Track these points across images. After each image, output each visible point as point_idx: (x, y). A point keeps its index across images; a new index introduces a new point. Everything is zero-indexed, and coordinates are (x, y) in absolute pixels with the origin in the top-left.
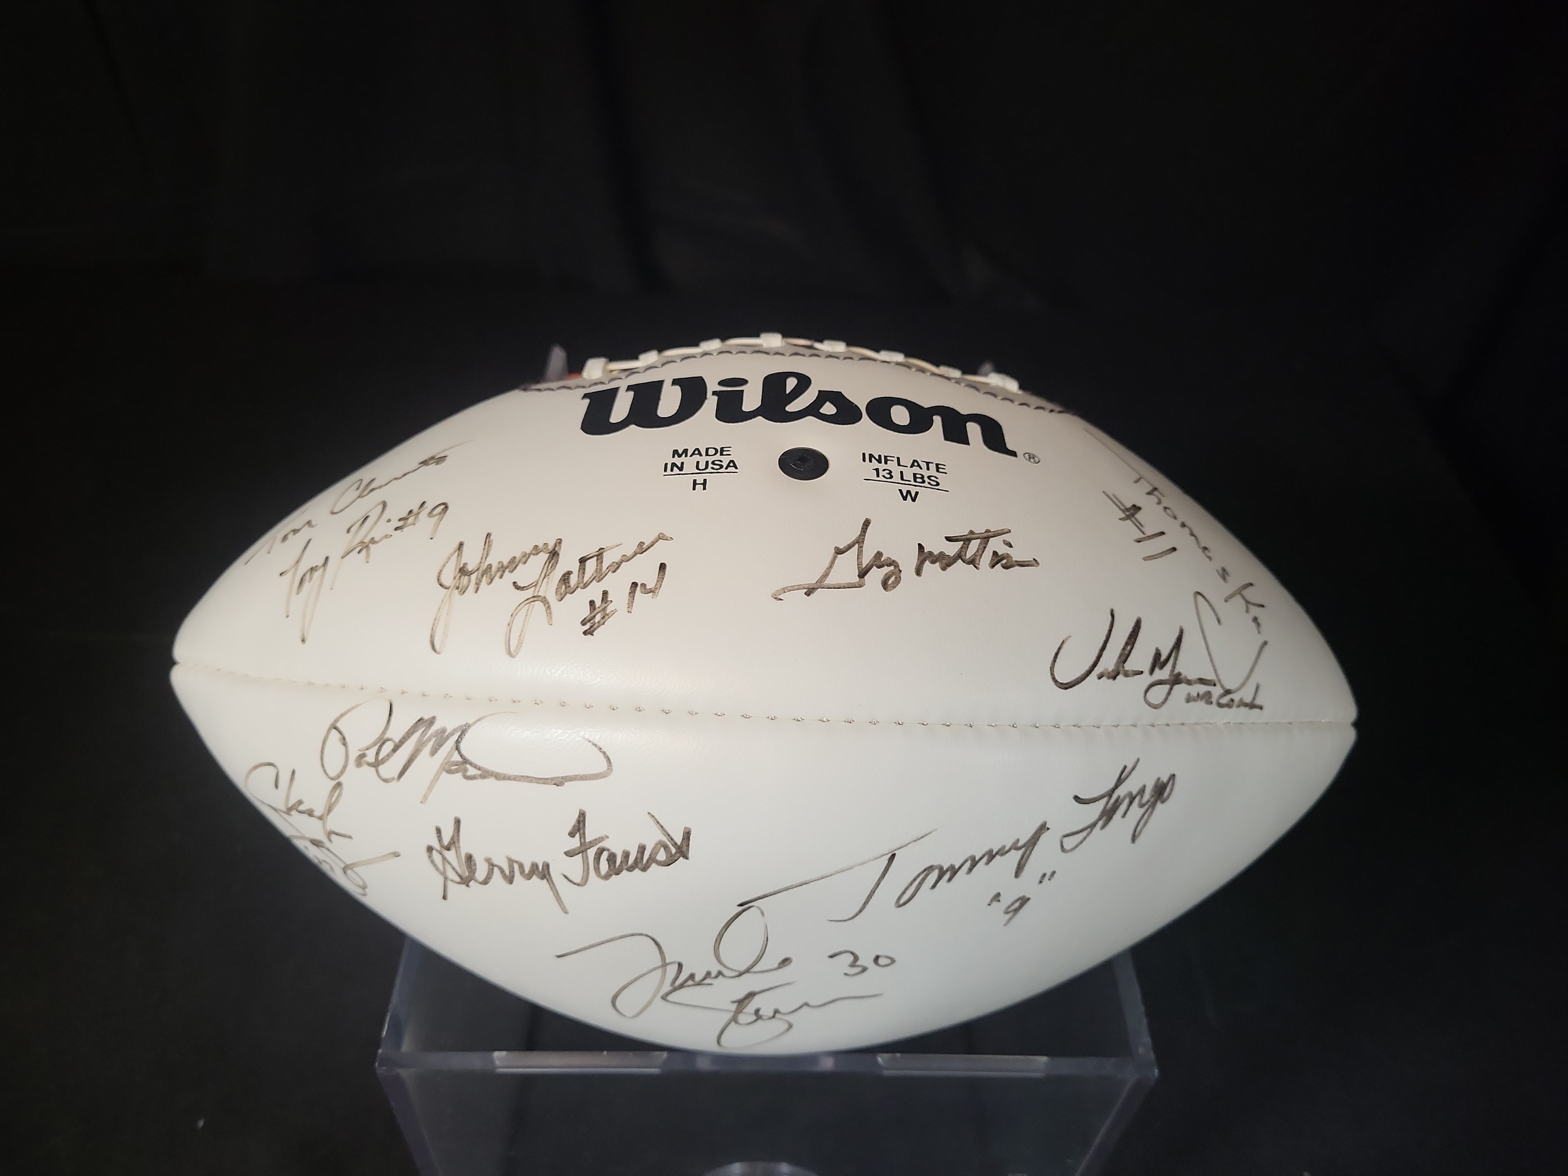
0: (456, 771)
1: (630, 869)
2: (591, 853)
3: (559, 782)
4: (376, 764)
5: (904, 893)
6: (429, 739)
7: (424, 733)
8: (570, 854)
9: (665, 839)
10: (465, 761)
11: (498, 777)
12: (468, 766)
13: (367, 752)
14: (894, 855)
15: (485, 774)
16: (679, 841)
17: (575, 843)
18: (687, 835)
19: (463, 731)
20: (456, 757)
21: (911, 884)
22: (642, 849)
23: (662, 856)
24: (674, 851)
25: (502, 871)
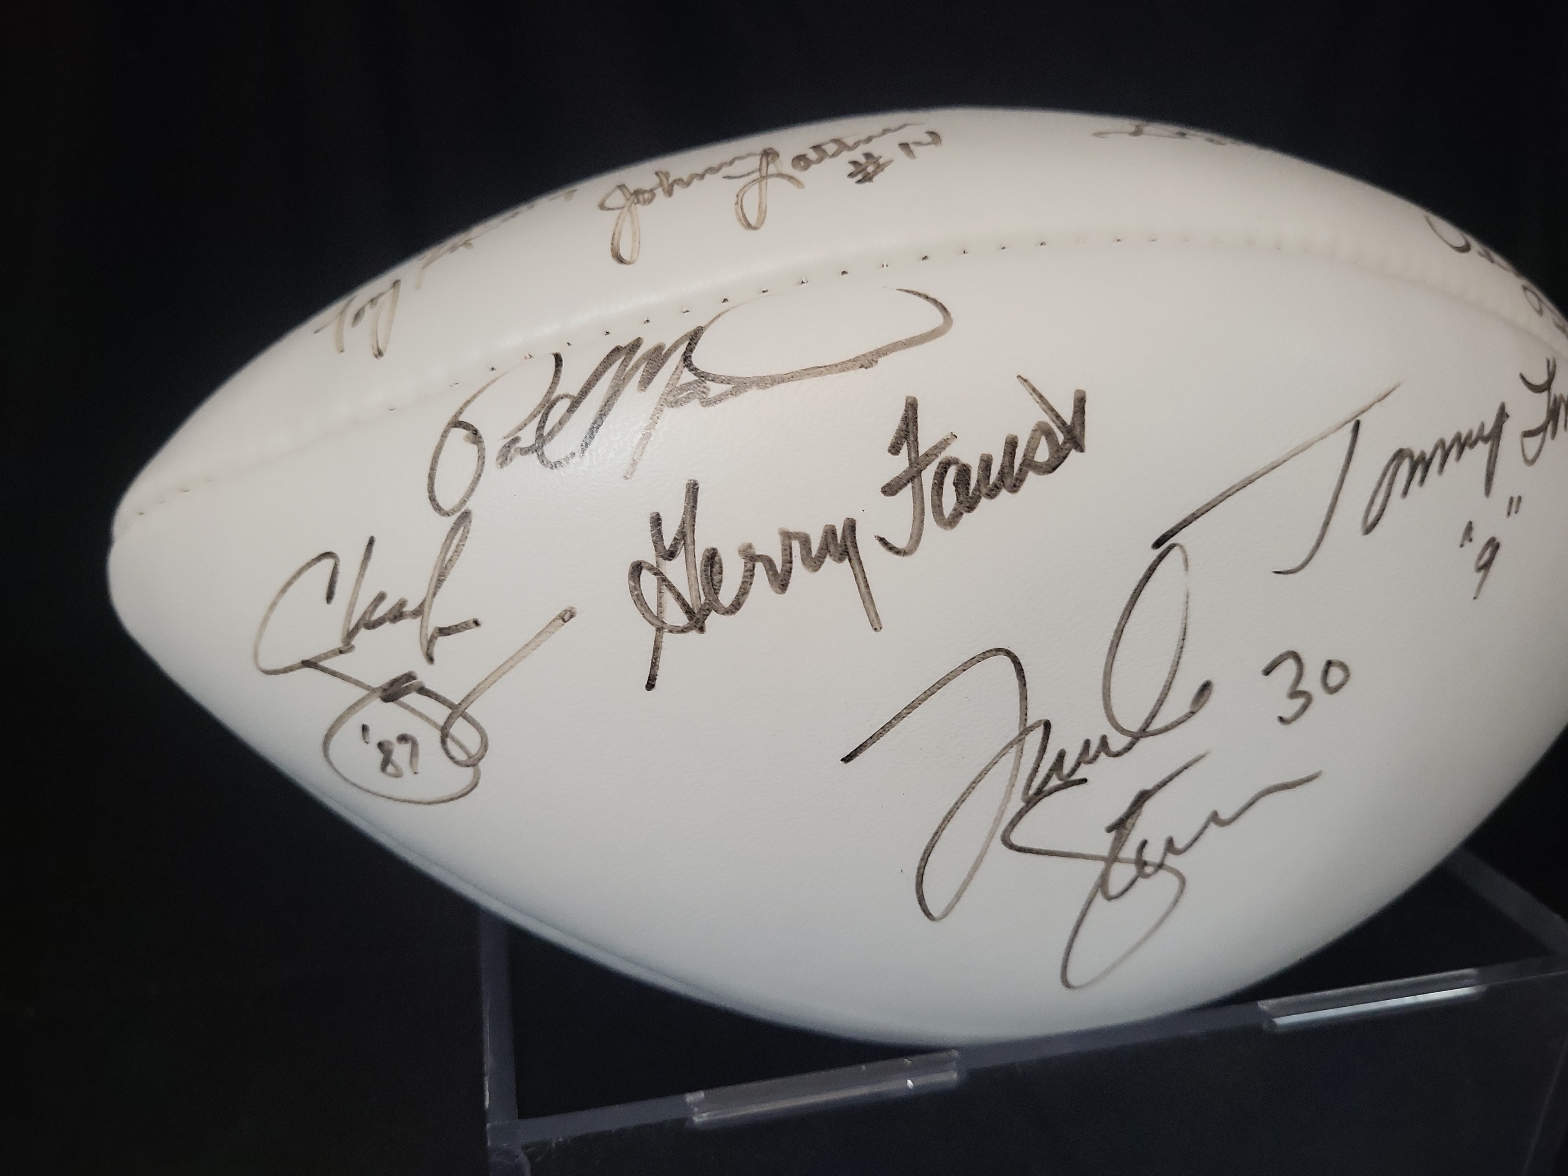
0: (688, 399)
1: (992, 494)
2: (928, 476)
3: (867, 361)
4: (537, 448)
5: (1372, 502)
6: (636, 367)
7: (625, 363)
8: (890, 490)
9: (1045, 418)
10: (703, 376)
11: (764, 382)
12: (709, 384)
13: (519, 434)
14: (1358, 424)
15: (739, 385)
16: (1067, 416)
17: (901, 463)
18: (1080, 403)
19: (694, 338)
20: (688, 376)
21: (1380, 484)
22: (1012, 445)
23: (1043, 454)
24: (1061, 438)
25: (769, 563)
